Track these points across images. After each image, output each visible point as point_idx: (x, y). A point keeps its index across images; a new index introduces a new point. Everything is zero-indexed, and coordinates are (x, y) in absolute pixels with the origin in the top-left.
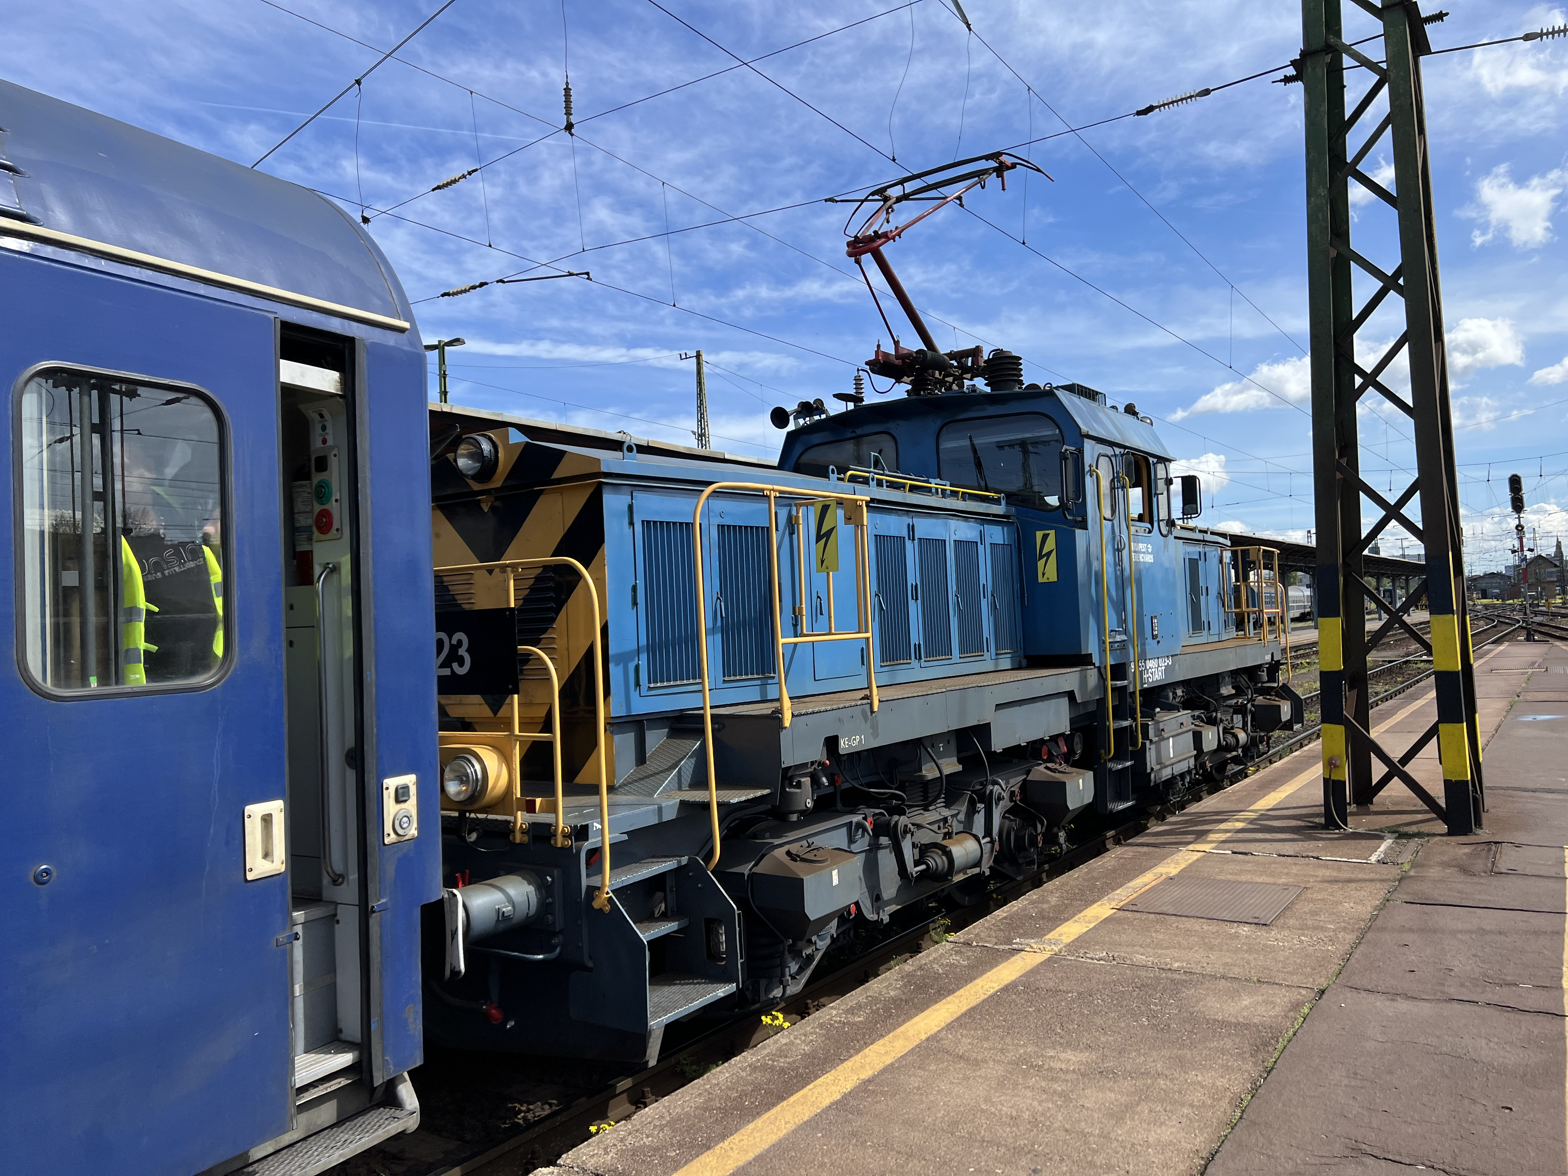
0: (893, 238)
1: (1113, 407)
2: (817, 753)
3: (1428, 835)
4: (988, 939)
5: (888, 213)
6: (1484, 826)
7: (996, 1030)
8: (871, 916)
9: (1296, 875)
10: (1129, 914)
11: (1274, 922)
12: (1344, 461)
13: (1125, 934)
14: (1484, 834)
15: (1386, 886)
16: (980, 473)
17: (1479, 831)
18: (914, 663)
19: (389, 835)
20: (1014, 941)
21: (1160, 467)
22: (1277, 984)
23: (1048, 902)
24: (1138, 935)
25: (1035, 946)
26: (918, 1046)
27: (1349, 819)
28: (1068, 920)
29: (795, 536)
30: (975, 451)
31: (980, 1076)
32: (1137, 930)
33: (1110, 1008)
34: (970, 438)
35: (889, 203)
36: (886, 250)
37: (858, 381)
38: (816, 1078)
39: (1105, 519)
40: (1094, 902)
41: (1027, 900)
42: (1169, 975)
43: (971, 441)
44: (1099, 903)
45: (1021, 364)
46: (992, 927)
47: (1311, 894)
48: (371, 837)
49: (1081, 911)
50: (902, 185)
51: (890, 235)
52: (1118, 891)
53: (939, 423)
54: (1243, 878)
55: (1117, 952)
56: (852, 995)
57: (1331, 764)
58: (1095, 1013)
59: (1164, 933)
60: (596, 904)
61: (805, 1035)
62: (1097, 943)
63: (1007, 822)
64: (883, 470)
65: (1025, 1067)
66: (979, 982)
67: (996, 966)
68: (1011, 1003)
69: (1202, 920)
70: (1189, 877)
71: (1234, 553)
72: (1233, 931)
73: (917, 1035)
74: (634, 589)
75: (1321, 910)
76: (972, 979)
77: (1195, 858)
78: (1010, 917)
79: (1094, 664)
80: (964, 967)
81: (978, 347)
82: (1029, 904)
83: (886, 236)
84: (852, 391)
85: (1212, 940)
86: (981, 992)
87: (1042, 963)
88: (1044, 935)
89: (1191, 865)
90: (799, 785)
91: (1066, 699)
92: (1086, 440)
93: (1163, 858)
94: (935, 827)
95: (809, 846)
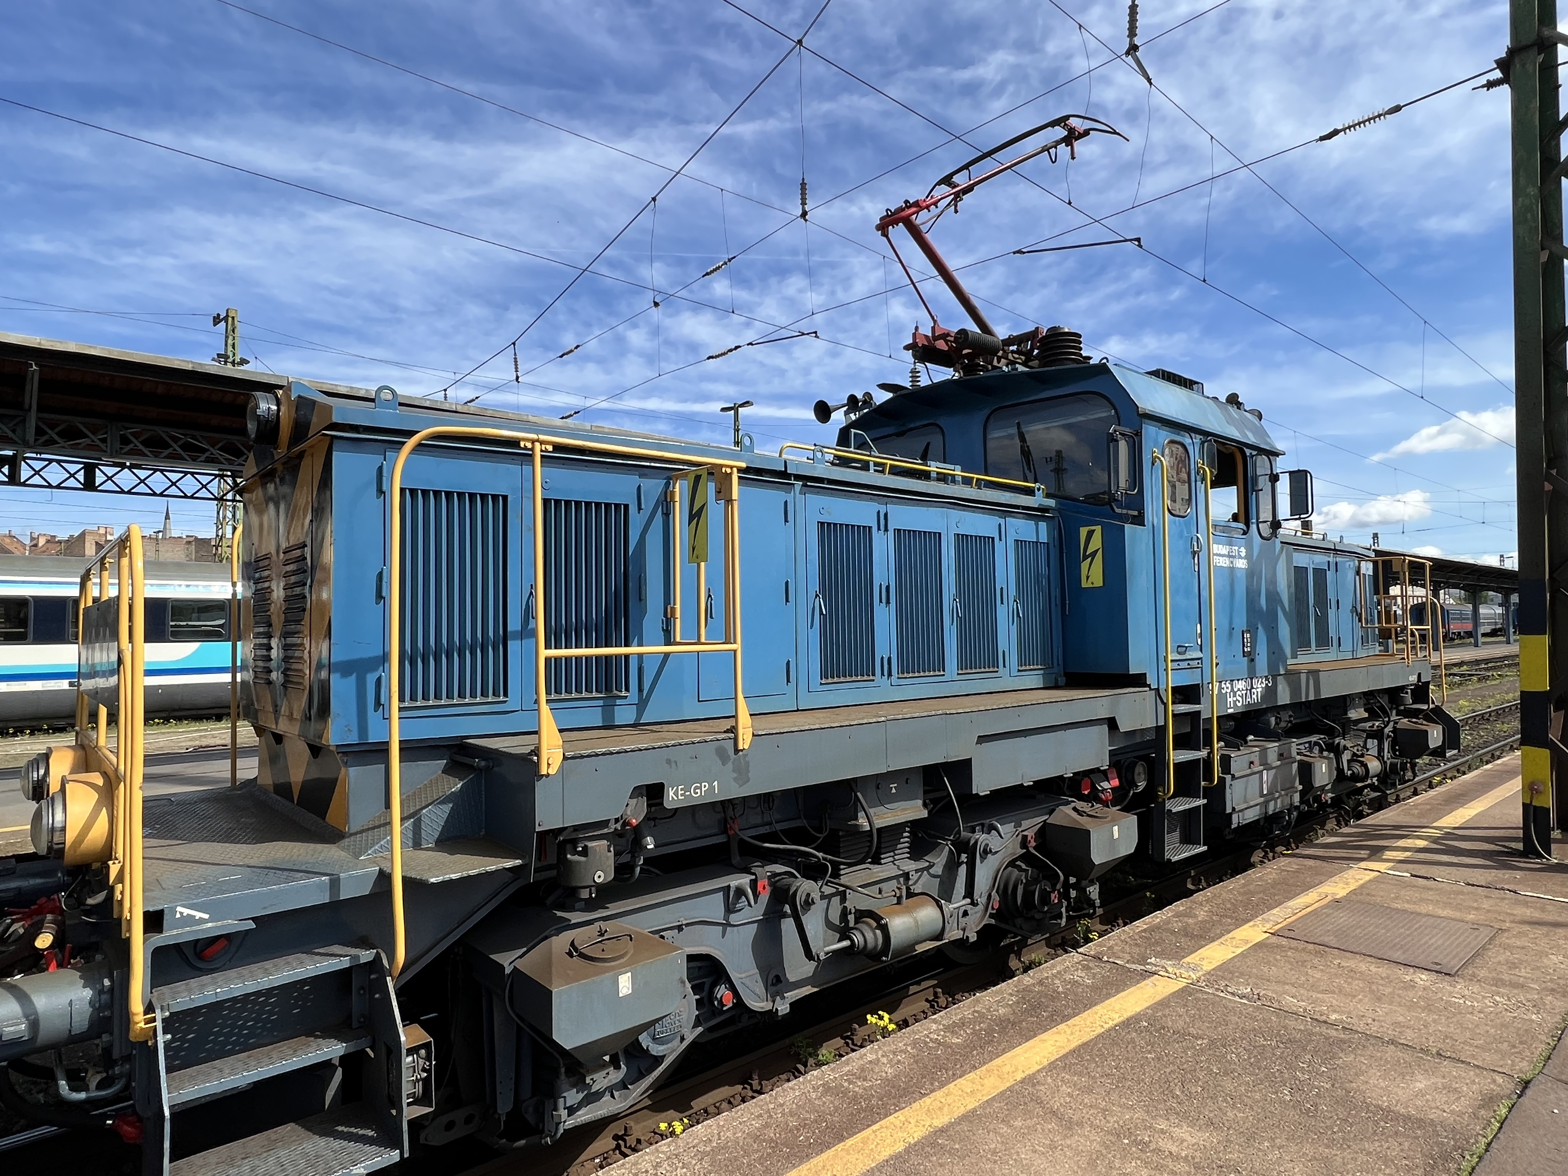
4: (1121, 955)
7: (1103, 1080)
8: (762, 1006)
9: (1489, 911)
10: (1284, 942)
11: (1460, 972)
13: (1275, 966)
16: (1029, 464)
18: (880, 680)
20: (1149, 961)
21: (1262, 461)
22: (1463, 1062)
23: (1196, 916)
24: (1291, 970)
25: (1170, 970)
26: (1010, 1089)
27: (1553, 846)
28: (1213, 941)
30: (1023, 439)
31: (1069, 1146)
32: (1291, 963)
33: (1244, 1069)
34: (1018, 424)
38: (886, 1116)
39: (1173, 515)
40: (1246, 921)
41: (1172, 910)
42: (1324, 1030)
43: (1019, 428)
44: (1251, 923)
46: (1129, 940)
47: (1507, 938)
49: (1229, 932)
52: (1275, 911)
53: (987, 410)
54: (1423, 909)
55: (1264, 989)
56: (959, 1008)
58: (1226, 1074)
59: (1322, 970)
61: (894, 1053)
62: (1242, 974)
63: (1016, 872)
65: (1126, 1141)
66: (1099, 1009)
67: (1124, 990)
68: (1129, 1043)
69: (1370, 959)
70: (1358, 902)
72: (1408, 978)
73: (1013, 1072)
74: (381, 576)
75: (1521, 961)
76: (1092, 1004)
77: (1367, 878)
78: (1152, 929)
79: (1149, 686)
80: (1087, 987)
82: (1173, 916)
85: (1381, 988)
86: (1098, 1023)
87: (1174, 993)
88: (1184, 957)
89: (1362, 886)
90: (585, 852)
91: (1104, 727)
92: (1146, 421)
93: (1331, 875)
94: (877, 889)
95: (604, 934)
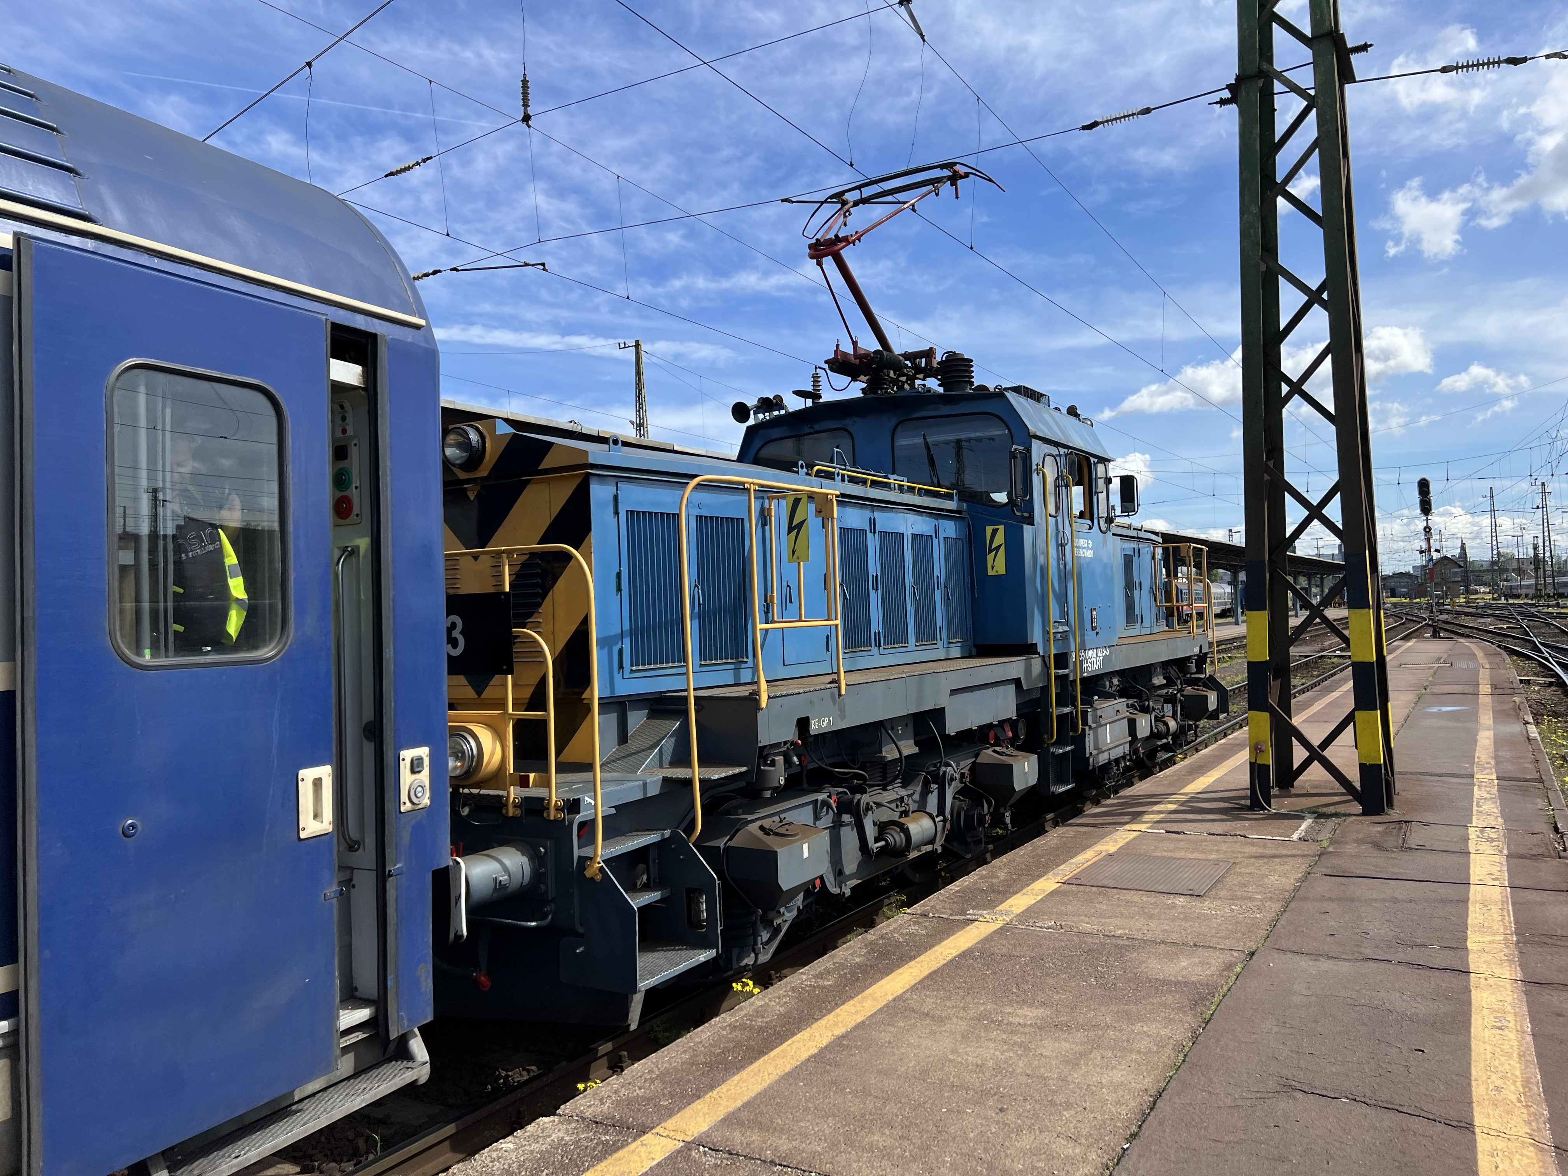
0: (853, 242)
1: (1056, 408)
2: (790, 733)
3: (1345, 815)
4: (944, 910)
5: (845, 216)
6: (1395, 807)
8: (835, 890)
9: (1226, 853)
10: (1074, 888)
11: (1207, 893)
12: (1271, 464)
13: (1071, 905)
14: (1394, 814)
15: (1308, 861)
16: (933, 470)
17: (1391, 812)
18: (874, 650)
19: (405, 803)
20: (968, 912)
21: (1101, 468)
22: (1211, 947)
23: (997, 877)
24: (1083, 906)
25: (988, 917)
26: (886, 1006)
27: (1272, 800)
28: (1017, 893)
29: (767, 528)
30: (928, 448)
32: (1081, 902)
33: (1060, 971)
34: (924, 435)
35: (846, 207)
36: (847, 254)
37: (816, 379)
39: (1050, 516)
40: (1040, 876)
41: (977, 875)
42: (1113, 941)
43: (925, 439)
44: (1045, 878)
45: (972, 366)
46: (948, 899)
47: (1239, 869)
48: (389, 806)
49: (1028, 885)
50: (860, 190)
51: (851, 239)
52: (1062, 867)
53: (894, 421)
54: (1177, 855)
55: (1064, 920)
57: (1256, 749)
59: (1106, 905)
60: (588, 873)
61: (777, 999)
62: (1045, 914)
63: (957, 803)
64: (845, 465)
65: (986, 1022)
66: (937, 949)
67: (953, 934)
68: (969, 967)
69: (1141, 892)
70: (1127, 854)
71: (1166, 550)
72: (1170, 902)
73: (884, 996)
74: (619, 575)
75: (1249, 882)
76: (932, 946)
77: (1131, 837)
78: (962, 891)
79: (1039, 653)
80: (923, 936)
81: (931, 349)
82: (979, 879)
83: (846, 240)
84: (810, 389)
85: (1151, 911)
86: (940, 957)
87: (995, 932)
88: (996, 907)
89: (1128, 843)
90: (773, 763)
91: (1014, 686)
92: (1033, 440)
93: (1103, 837)
94: (893, 806)
95: (781, 821)
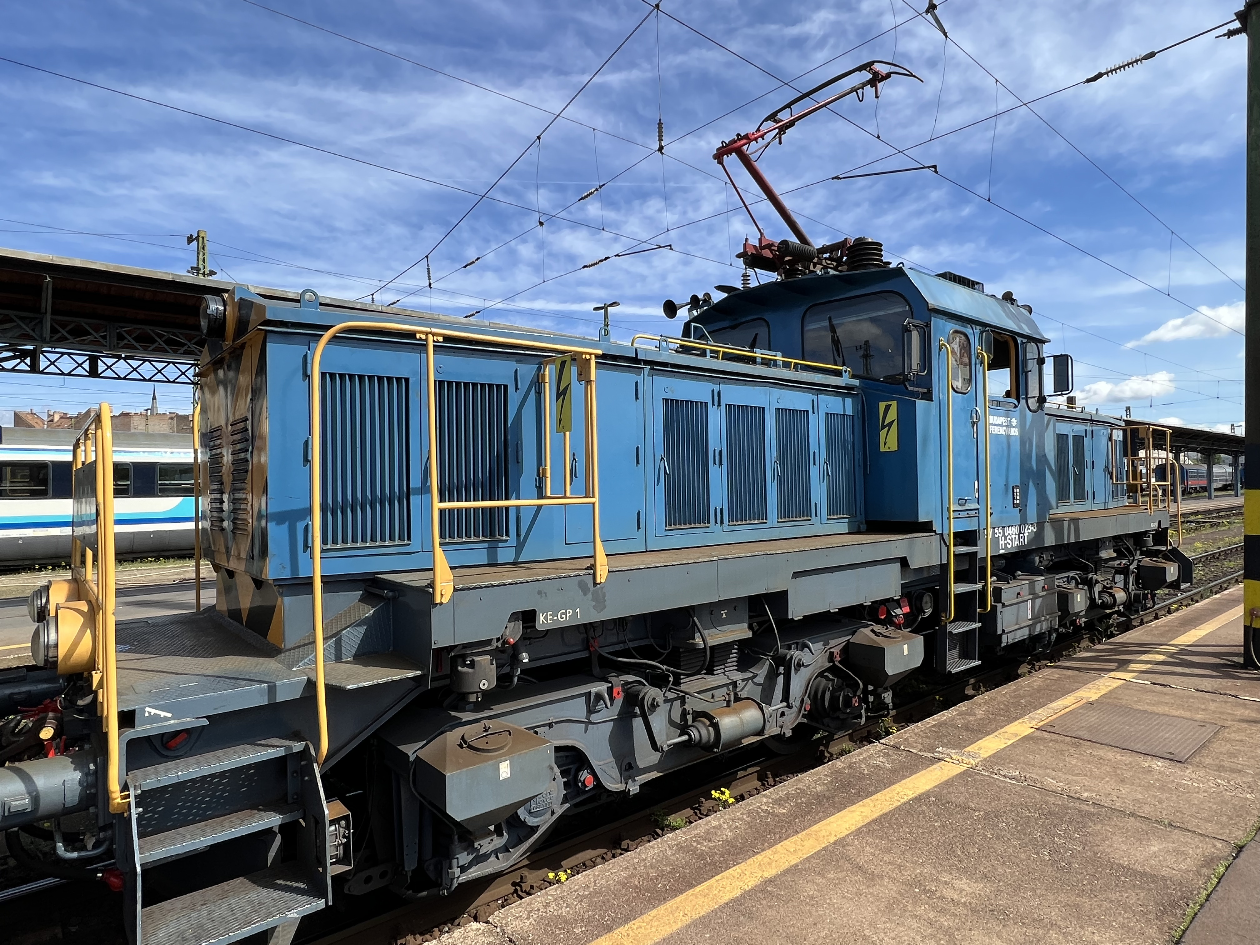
4: (915, 745)
7: (898, 842)
8: (616, 787)
9: (1214, 712)
10: (1046, 735)
11: (1189, 760)
13: (1039, 754)
16: (838, 351)
18: (714, 527)
20: (937, 749)
21: (1032, 348)
22: (1189, 831)
23: (975, 715)
24: (1052, 757)
25: (954, 757)
26: (825, 849)
28: (990, 734)
29: (541, 395)
30: (833, 330)
31: (872, 894)
32: (1052, 752)
33: (1012, 835)
34: (830, 318)
38: (727, 869)
39: (957, 392)
40: (1016, 719)
41: (956, 710)
42: (1077, 804)
43: (831, 321)
44: (1020, 721)
46: (921, 733)
47: (1228, 733)
49: (1002, 727)
52: (1039, 711)
53: (804, 307)
54: (1161, 709)
55: (1030, 773)
56: (784, 786)
58: (998, 838)
59: (1077, 758)
61: (733, 821)
62: (1012, 761)
65: (917, 890)
66: (896, 787)
67: (916, 773)
68: (920, 814)
69: (1117, 752)
70: (1108, 703)
72: (1147, 764)
73: (827, 836)
74: (307, 444)
75: (1239, 752)
76: (891, 784)
77: (1115, 685)
78: (940, 725)
79: (935, 532)
80: (887, 770)
82: (958, 715)
85: (1124, 772)
86: (896, 798)
87: (957, 775)
88: (965, 747)
89: (1111, 692)
90: (473, 664)
91: (897, 565)
92: (934, 315)
93: (1086, 682)
95: (488, 730)
